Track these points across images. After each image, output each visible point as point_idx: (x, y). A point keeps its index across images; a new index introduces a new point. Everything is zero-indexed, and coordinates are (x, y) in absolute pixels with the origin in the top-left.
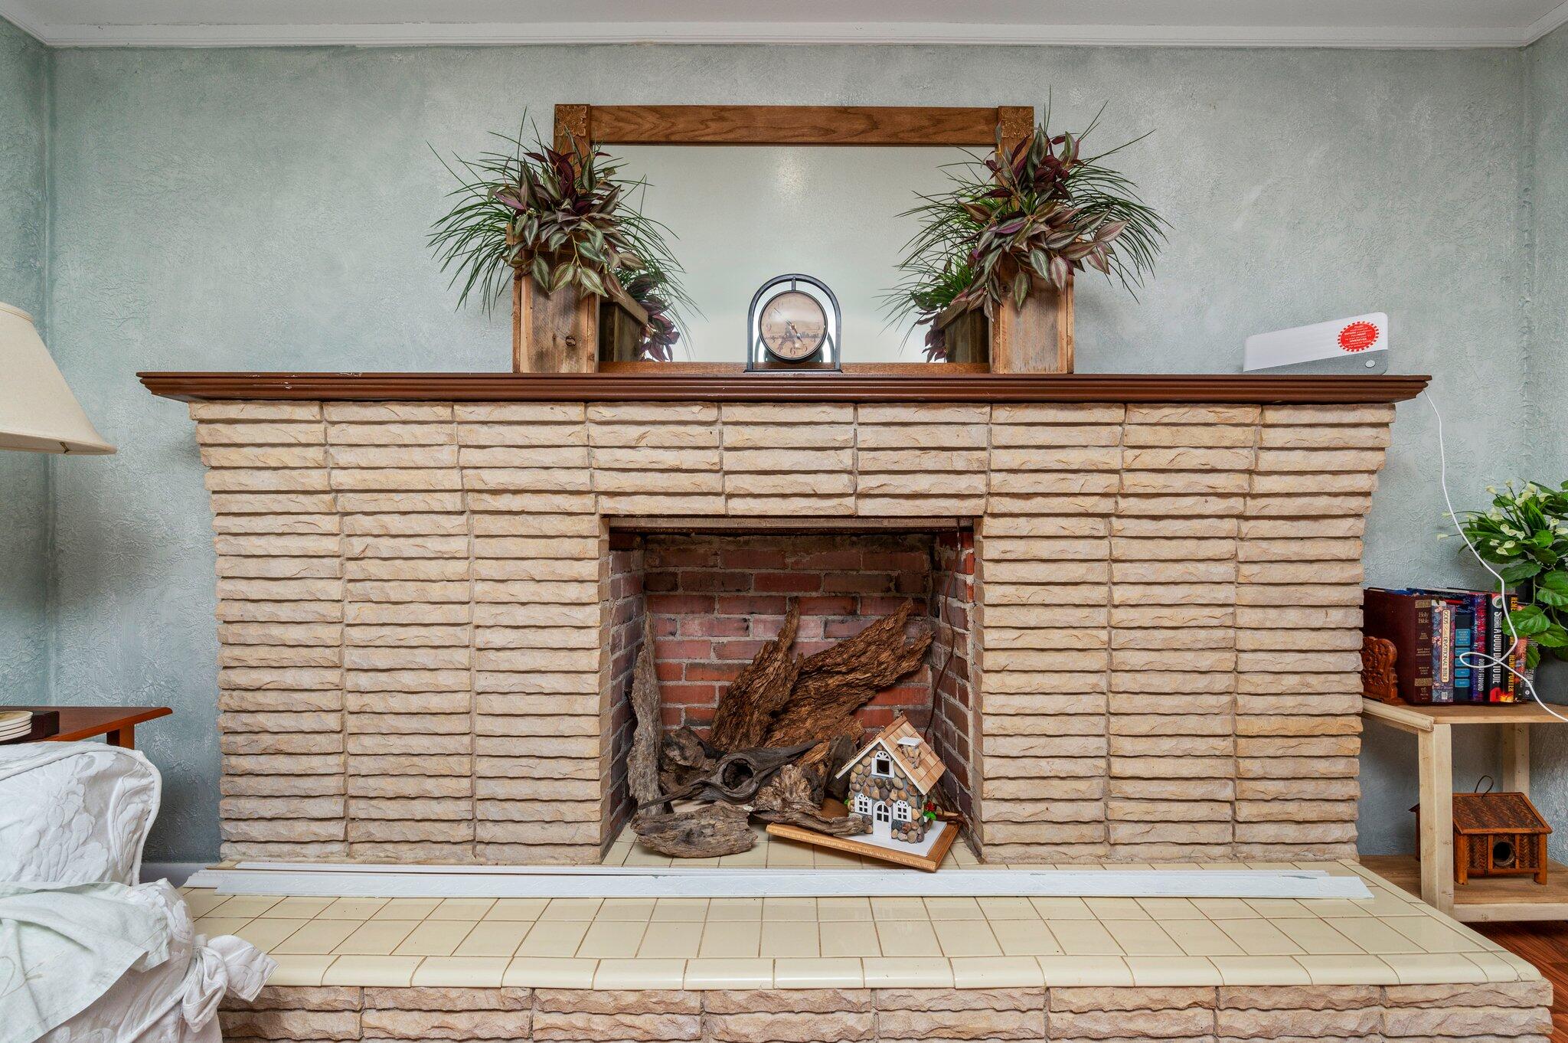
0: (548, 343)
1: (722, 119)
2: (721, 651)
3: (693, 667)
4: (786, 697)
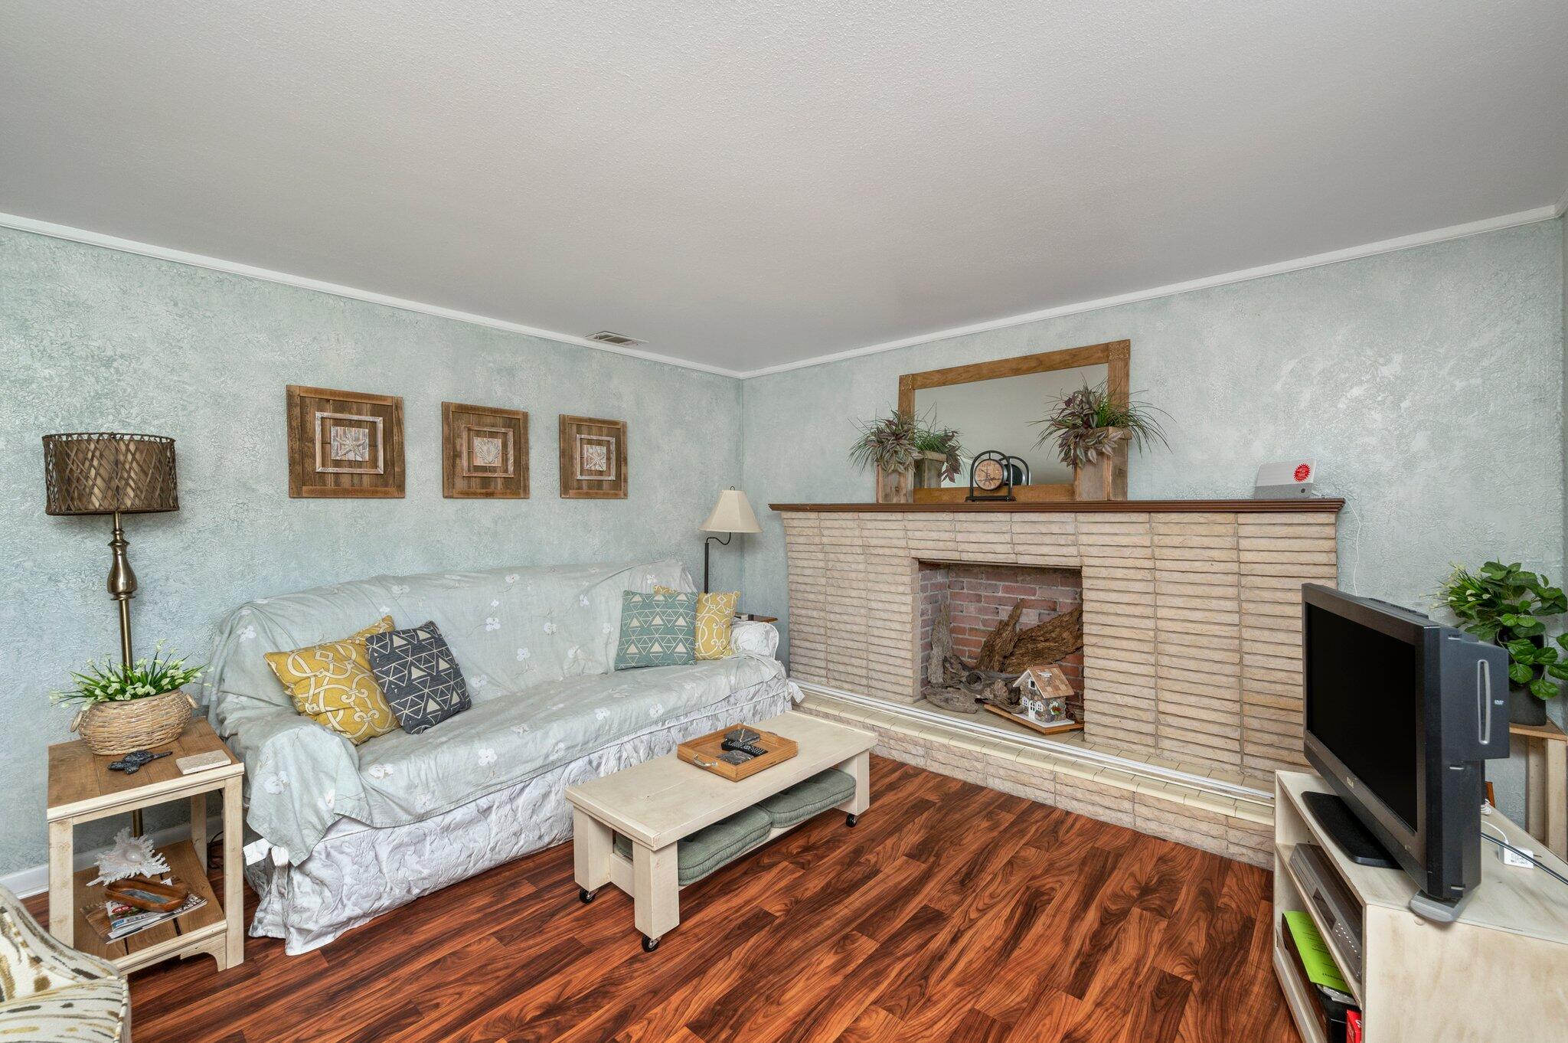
0: (888, 490)
1: (968, 371)
2: (985, 622)
3: (971, 629)
4: (1011, 650)
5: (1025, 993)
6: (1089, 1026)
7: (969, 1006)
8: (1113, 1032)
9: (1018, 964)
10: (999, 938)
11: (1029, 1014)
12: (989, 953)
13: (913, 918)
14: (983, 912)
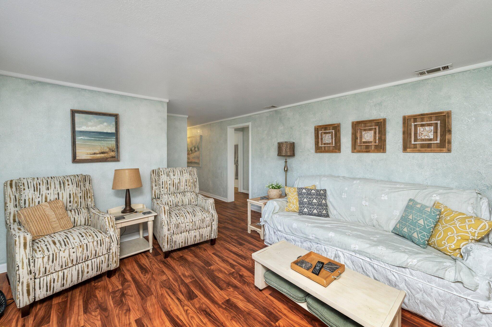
5: (148, 308)
6: (127, 317)
7: (154, 294)
8: (120, 321)
9: (158, 311)
10: (171, 310)
11: (142, 305)
12: (167, 305)
13: (193, 292)
14: (186, 311)
